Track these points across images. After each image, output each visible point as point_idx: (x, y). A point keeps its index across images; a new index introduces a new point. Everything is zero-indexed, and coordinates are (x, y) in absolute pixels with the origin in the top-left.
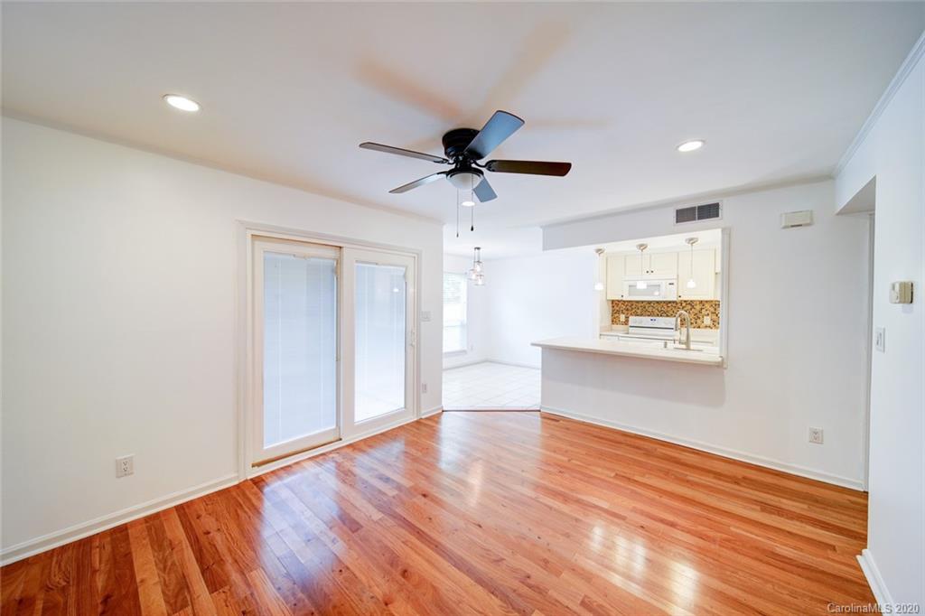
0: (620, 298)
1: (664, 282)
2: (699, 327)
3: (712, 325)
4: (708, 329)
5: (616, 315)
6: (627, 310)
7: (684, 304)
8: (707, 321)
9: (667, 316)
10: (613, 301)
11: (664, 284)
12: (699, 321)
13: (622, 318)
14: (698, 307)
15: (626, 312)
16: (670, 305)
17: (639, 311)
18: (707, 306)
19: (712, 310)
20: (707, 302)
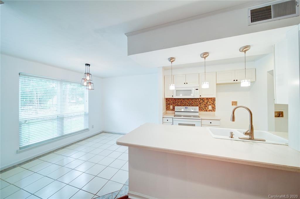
0: (171, 97)
1: (193, 88)
2: (206, 111)
3: (212, 110)
4: (211, 112)
5: (169, 106)
6: (174, 103)
7: (199, 100)
8: (210, 107)
9: (192, 106)
10: (167, 99)
11: (193, 89)
12: (206, 108)
13: (171, 107)
14: (206, 101)
15: (173, 104)
16: (193, 100)
17: (179, 104)
18: (210, 100)
19: (212, 102)
20: (210, 98)
